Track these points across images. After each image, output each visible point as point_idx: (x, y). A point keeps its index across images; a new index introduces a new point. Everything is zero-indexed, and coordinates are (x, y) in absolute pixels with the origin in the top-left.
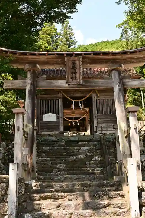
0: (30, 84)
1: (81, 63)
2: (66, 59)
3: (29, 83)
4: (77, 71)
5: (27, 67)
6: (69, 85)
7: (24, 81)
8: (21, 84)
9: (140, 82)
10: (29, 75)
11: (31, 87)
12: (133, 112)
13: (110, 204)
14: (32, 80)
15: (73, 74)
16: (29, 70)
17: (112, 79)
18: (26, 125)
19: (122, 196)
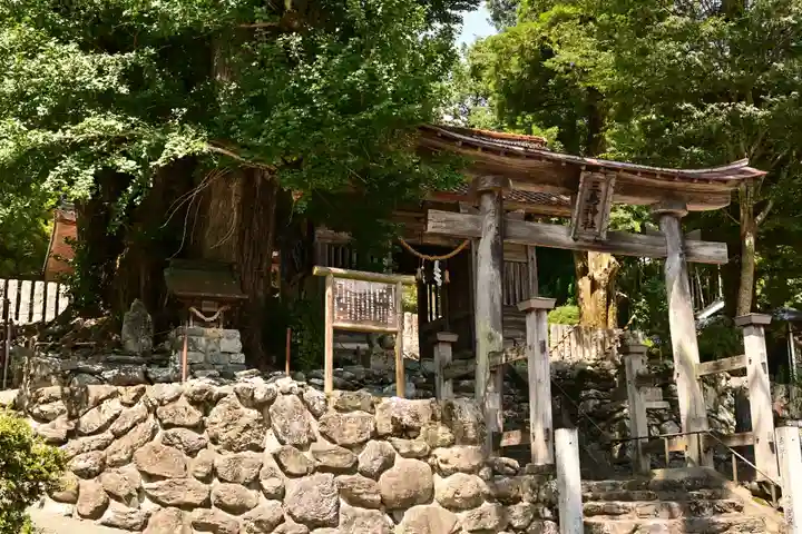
0: (493, 230)
1: (611, 190)
2: (583, 175)
3: (491, 226)
4: (599, 208)
5: (488, 182)
6: (575, 240)
7: (475, 216)
8: (470, 226)
9: (716, 249)
10: (488, 203)
11: (496, 236)
12: (758, 326)
13: (731, 524)
14: (497, 217)
15: (590, 215)
16: (489, 192)
17: (663, 236)
18: (490, 334)
19: (739, 509)
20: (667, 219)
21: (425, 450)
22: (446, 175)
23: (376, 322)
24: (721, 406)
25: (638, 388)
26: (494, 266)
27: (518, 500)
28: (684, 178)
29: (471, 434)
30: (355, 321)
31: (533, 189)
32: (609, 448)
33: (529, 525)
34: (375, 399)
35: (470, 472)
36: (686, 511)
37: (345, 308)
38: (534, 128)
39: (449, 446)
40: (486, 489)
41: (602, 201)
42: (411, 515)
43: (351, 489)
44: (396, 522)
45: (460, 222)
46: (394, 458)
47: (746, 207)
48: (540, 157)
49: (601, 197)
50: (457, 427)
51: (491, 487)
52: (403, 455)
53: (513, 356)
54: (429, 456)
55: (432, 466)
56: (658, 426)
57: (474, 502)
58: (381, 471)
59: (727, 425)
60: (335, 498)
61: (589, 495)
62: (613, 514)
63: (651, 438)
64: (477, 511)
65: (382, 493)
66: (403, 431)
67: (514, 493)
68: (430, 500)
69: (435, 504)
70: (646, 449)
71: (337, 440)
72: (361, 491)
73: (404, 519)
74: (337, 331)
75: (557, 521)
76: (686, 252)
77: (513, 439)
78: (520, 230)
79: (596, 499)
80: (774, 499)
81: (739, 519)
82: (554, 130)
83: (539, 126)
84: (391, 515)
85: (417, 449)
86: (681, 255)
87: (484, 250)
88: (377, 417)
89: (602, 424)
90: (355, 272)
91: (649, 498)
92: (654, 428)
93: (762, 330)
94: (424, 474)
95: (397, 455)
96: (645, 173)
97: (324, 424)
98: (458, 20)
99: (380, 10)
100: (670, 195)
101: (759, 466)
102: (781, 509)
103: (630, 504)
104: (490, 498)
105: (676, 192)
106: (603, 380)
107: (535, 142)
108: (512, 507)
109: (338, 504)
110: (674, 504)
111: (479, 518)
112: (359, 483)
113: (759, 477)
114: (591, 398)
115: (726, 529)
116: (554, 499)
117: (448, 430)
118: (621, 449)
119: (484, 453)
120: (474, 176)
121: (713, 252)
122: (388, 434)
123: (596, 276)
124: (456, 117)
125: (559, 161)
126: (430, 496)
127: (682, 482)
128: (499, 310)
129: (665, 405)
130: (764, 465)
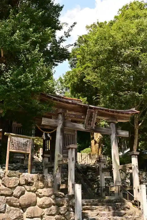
1: (96, 115)
2: (88, 110)
3: (61, 123)
4: (92, 119)
5: (60, 110)
6: (85, 128)
7: (56, 120)
8: (55, 123)
9: (126, 133)
10: (60, 117)
11: (62, 126)
12: (136, 155)
13: (126, 213)
14: (63, 121)
15: (90, 122)
16: (61, 113)
17: (110, 128)
18: (59, 155)
19: (129, 209)
20: (112, 124)
21: (35, 189)
22: (48, 107)
23: (23, 150)
24: (127, 178)
25: (103, 172)
26: (61, 135)
27: (62, 205)
28: (116, 112)
29: (50, 185)
30: (17, 150)
31: (73, 113)
32: (94, 190)
33: (66, 213)
34: (20, 173)
35: (48, 196)
36: (114, 209)
37: (14, 146)
38: (80, 97)
39: (42, 188)
40: (53, 202)
41: (93, 117)
42: (29, 209)
43: (10, 201)
44: (24, 212)
45: (52, 122)
46: (25, 191)
47: (136, 121)
48: (76, 104)
49: (93, 116)
50: (45, 182)
51: (55, 201)
52: (27, 191)
53: (65, 162)
54: (36, 191)
55: (37, 194)
56: (108, 183)
57: (49, 206)
58: (20, 196)
59: (128, 184)
60: (5, 204)
61: (85, 204)
62: (92, 210)
63: (106, 187)
64: (49, 209)
65: (20, 203)
66: (28, 183)
67: (61, 203)
68: (35, 205)
69: (37, 206)
70: (104, 190)
71: (7, 186)
72: (14, 202)
73: (26, 211)
74: (11, 152)
75: (74, 212)
76: (117, 133)
77: (63, 187)
78: (69, 125)
79: (87, 205)
80: (138, 206)
81: (128, 212)
82: (86, 98)
83: (82, 97)
84: (23, 210)
85: (32, 189)
86: (115, 134)
87: (58, 130)
88: (20, 179)
89: (92, 183)
90: (17, 135)
91: (103, 205)
92: (107, 184)
93: (137, 156)
94: (34, 197)
95: (26, 191)
96: (106, 110)
97: (3, 181)
98: (57, 65)
99: (30, 58)
100: (113, 117)
101: (135, 196)
102: (140, 209)
103: (97, 207)
104: (54, 205)
105: (115, 116)
106: (94, 169)
107: (79, 101)
108: (61, 208)
109: (6, 206)
110: (110, 207)
111: (50, 211)
112: (13, 199)
113: (135, 199)
114: (90, 175)
115: (125, 215)
116: (73, 205)
117: (42, 184)
118: (97, 190)
119: (53, 191)
120: (57, 109)
121: (125, 134)
122: (23, 184)
123: (96, 140)
124: (61, 94)
125: (82, 105)
126: (35, 204)
127: (113, 200)
128: (62, 148)
129: (111, 177)
130: (136, 196)
